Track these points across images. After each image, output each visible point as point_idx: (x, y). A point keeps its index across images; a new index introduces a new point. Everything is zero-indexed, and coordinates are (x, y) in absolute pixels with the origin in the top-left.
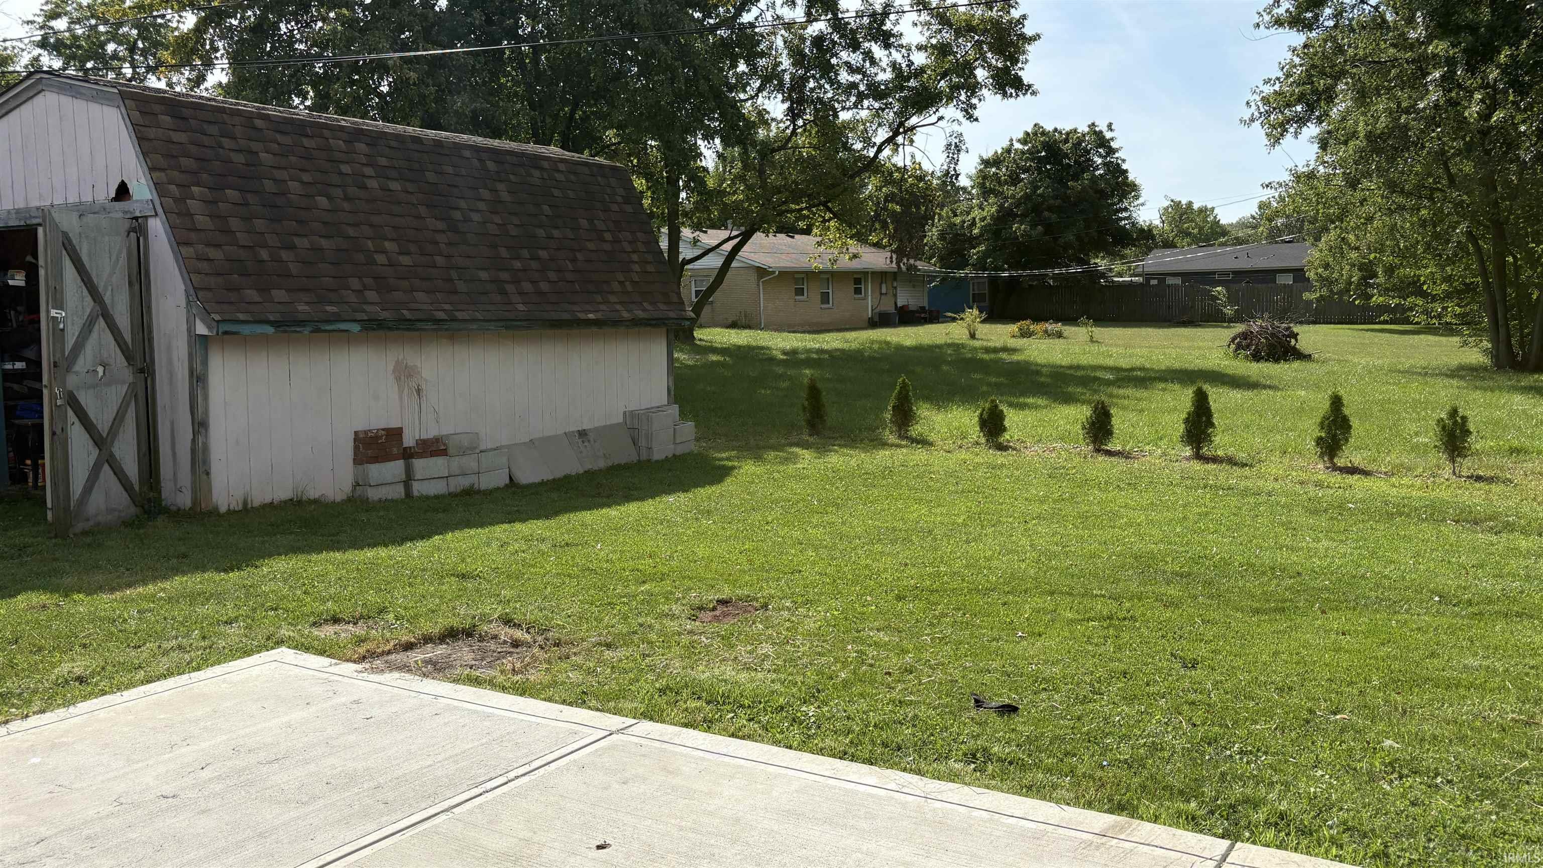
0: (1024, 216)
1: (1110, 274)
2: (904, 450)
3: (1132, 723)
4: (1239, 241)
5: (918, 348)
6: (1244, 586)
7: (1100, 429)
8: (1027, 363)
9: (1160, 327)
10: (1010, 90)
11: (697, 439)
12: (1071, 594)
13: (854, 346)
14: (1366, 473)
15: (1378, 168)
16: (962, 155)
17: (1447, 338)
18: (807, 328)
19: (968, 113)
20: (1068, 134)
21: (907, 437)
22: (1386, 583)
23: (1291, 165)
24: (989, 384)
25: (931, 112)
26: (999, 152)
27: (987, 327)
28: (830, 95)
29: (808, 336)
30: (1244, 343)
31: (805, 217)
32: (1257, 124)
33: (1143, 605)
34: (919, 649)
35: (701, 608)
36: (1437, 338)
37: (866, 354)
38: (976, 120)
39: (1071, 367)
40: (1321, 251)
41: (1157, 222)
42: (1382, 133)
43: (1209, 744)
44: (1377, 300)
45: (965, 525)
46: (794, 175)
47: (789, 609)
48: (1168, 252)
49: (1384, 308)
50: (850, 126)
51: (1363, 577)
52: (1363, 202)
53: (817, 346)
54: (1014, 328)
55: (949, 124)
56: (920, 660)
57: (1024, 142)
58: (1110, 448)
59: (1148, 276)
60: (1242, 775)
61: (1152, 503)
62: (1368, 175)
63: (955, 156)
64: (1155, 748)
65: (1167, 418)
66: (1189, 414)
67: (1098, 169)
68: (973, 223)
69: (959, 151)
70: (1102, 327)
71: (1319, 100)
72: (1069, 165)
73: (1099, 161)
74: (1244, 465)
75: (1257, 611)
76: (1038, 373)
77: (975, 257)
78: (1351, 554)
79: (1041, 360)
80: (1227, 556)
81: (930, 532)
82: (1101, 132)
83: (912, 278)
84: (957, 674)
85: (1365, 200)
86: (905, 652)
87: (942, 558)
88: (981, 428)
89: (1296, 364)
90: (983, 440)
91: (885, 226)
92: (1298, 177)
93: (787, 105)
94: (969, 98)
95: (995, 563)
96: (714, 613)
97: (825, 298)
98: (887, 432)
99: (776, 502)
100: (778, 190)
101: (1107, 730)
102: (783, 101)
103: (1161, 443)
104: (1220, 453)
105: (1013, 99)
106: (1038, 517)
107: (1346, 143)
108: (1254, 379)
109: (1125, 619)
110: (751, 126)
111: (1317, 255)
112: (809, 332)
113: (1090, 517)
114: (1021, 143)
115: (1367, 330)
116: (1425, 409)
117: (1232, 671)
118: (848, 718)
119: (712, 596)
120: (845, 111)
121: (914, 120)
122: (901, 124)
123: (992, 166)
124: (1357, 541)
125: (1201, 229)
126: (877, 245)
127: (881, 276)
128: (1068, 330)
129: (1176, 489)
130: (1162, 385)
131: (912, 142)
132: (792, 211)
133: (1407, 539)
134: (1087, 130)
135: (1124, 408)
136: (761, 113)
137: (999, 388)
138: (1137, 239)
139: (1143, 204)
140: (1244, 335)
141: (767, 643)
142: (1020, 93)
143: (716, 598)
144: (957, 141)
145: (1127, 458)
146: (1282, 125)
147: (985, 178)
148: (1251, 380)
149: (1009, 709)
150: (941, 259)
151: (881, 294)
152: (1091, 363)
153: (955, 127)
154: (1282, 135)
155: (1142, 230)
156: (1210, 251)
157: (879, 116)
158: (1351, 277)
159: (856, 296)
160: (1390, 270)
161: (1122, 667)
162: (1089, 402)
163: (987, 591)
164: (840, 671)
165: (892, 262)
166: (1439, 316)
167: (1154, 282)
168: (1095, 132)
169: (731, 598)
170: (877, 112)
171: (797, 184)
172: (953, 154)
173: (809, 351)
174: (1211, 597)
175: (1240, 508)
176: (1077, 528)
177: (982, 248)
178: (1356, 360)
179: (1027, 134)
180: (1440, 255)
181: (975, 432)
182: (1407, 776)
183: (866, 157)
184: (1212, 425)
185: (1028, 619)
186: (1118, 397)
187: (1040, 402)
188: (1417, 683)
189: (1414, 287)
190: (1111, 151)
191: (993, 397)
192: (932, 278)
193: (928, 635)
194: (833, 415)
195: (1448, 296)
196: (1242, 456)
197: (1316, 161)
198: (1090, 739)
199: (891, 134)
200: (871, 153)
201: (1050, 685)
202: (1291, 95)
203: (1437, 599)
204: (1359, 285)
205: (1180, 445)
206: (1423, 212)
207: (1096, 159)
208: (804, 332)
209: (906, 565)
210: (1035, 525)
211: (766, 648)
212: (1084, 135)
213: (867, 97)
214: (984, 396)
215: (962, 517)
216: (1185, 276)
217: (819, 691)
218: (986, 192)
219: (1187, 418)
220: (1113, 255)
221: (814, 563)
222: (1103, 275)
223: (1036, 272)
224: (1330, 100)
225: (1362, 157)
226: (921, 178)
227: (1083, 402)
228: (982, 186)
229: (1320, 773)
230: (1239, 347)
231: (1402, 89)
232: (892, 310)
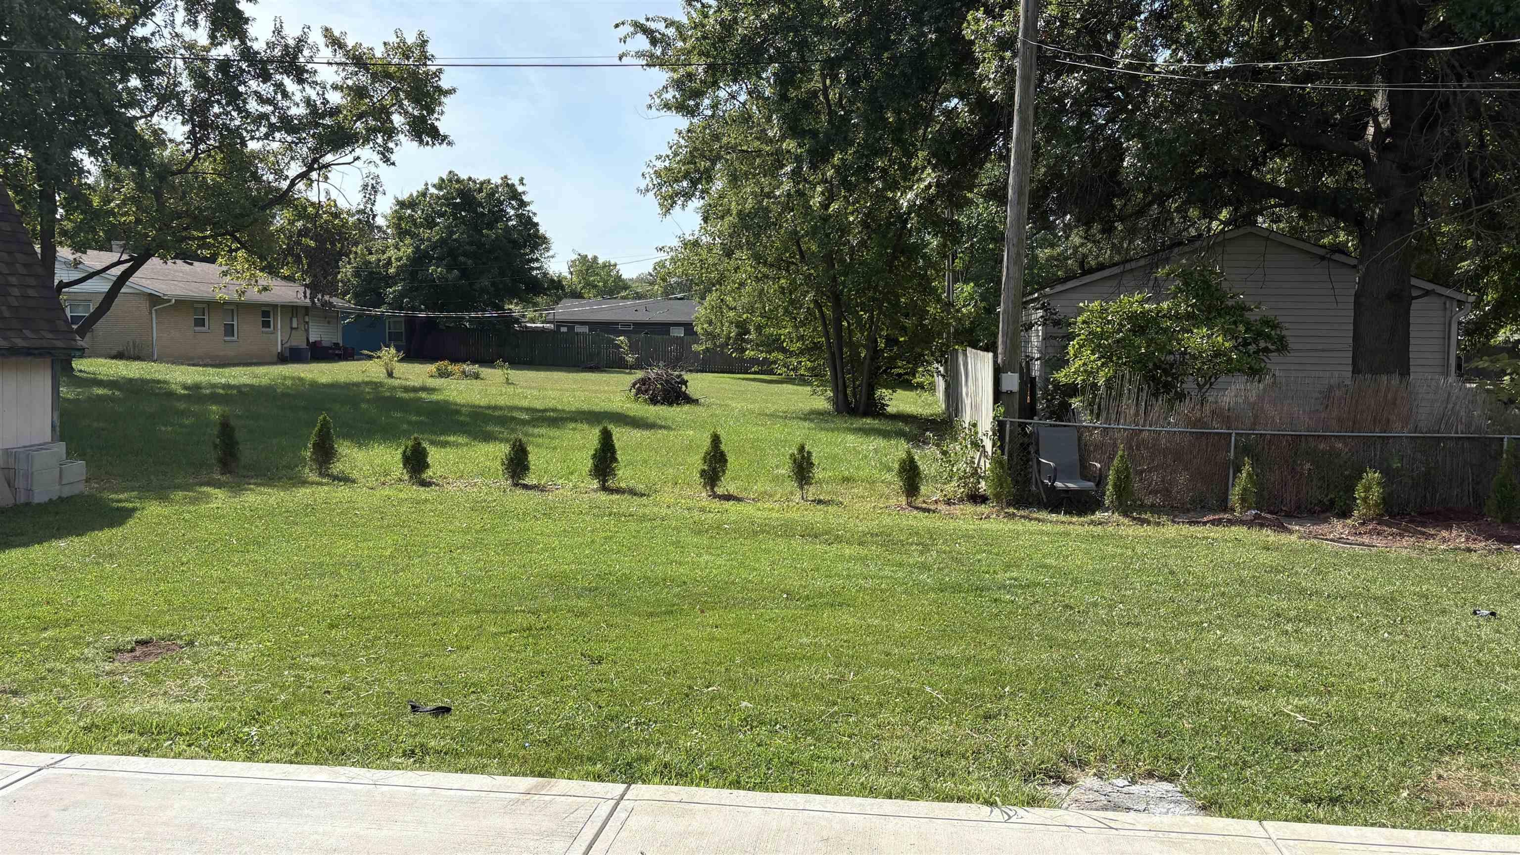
0: (440, 259)
1: (523, 320)
2: (326, 488)
3: (548, 711)
4: (639, 296)
5: (333, 386)
6: (642, 595)
7: (518, 465)
8: (446, 402)
9: (569, 372)
10: (426, 139)
11: (87, 480)
12: (494, 612)
13: (265, 381)
14: (738, 499)
15: (747, 242)
16: (379, 197)
17: (802, 388)
18: (209, 361)
19: (385, 156)
20: (482, 184)
21: (328, 475)
22: (750, 586)
23: (680, 233)
24: (410, 423)
25: (347, 152)
26: (415, 194)
27: (405, 366)
28: (237, 122)
29: (211, 370)
30: (643, 388)
31: (208, 246)
32: (651, 194)
33: (557, 617)
34: (355, 669)
35: (118, 650)
36: (795, 387)
37: (279, 391)
38: (393, 164)
39: (489, 407)
40: (706, 308)
41: (566, 273)
42: (750, 212)
43: (612, 720)
44: (749, 354)
45: (392, 557)
46: (195, 200)
47: (218, 644)
48: (576, 302)
49: (754, 361)
50: (261, 156)
51: (733, 583)
52: (737, 269)
53: (223, 381)
54: (432, 368)
55: (366, 165)
56: (357, 678)
57: (439, 187)
58: (527, 481)
59: (559, 324)
60: (637, 740)
61: (565, 530)
62: (740, 247)
63: (372, 197)
64: (568, 728)
65: (578, 454)
66: (596, 450)
67: (512, 220)
68: (389, 263)
69: (376, 192)
70: (518, 369)
71: (701, 178)
72: (483, 214)
73: (512, 212)
74: (642, 495)
75: (651, 615)
76: (458, 412)
77: (391, 296)
78: (725, 565)
79: (460, 400)
80: (628, 572)
81: (358, 565)
82: (513, 185)
83: (327, 314)
84: (393, 687)
85: (738, 268)
86: (342, 672)
87: (371, 587)
88: (404, 465)
89: (686, 408)
90: (406, 477)
91: (298, 260)
92: (685, 244)
93: (188, 128)
94: (386, 142)
95: (423, 589)
96: (133, 654)
97: (229, 330)
98: (307, 470)
99: (191, 542)
100: (179, 216)
101: (528, 719)
102: (183, 123)
103: (572, 477)
104: (623, 485)
105: (429, 147)
106: (463, 547)
107: (722, 218)
108: (651, 420)
109: (542, 629)
110: (147, 146)
111: (703, 312)
112: (213, 366)
113: (510, 544)
114: (437, 189)
115: (744, 379)
116: (784, 447)
117: (630, 663)
118: (291, 734)
119: (130, 638)
120: (256, 141)
121: (329, 158)
122: (315, 160)
123: (408, 208)
124: (730, 555)
125: (605, 282)
126: (289, 279)
127: (292, 310)
128: (485, 371)
129: (585, 517)
130: (573, 425)
131: (326, 178)
132: (194, 238)
133: (767, 551)
134: (500, 182)
135: (539, 446)
136: (157, 133)
137: (420, 427)
138: (548, 289)
139: (553, 257)
140: (643, 381)
141: (198, 676)
142: (436, 142)
143: (134, 639)
144: (374, 182)
145: (542, 491)
146: (671, 197)
147: (400, 219)
148: (649, 421)
149: (445, 710)
150: (356, 295)
151: (292, 328)
152: (508, 404)
153: (372, 168)
154: (672, 206)
155: (552, 280)
156: (613, 304)
157: (291, 150)
158: (730, 332)
159: (264, 329)
160: (759, 328)
161: (540, 667)
162: (507, 441)
163: (417, 615)
164: (278, 694)
165: (305, 297)
166: (795, 369)
167: (564, 329)
168: (508, 185)
169: (151, 638)
170: (290, 145)
171: (201, 211)
172: (370, 194)
173: (214, 386)
174: (614, 606)
175: (638, 532)
176: (499, 554)
177: (399, 287)
178: (734, 405)
179: (442, 180)
180: (795, 318)
181: (398, 469)
182: (757, 727)
183: (278, 189)
184: (616, 460)
185: (456, 636)
186: (533, 435)
187: (461, 440)
188: (767, 658)
189: (775, 344)
190: (523, 204)
191: (416, 435)
192: (347, 315)
193: (363, 656)
194: (246, 453)
195: (802, 352)
196: (641, 487)
197: (700, 231)
198: (516, 727)
199: (304, 169)
200: (285, 185)
201: (478, 688)
202: (679, 172)
203: (785, 596)
204: (736, 339)
205: (588, 479)
206: (783, 281)
207: (509, 210)
208: (205, 365)
209: (336, 596)
210: (460, 554)
211: (199, 681)
212: (497, 187)
213: (279, 130)
214: (406, 434)
215: (389, 550)
216: (594, 325)
217: (259, 714)
218: (402, 233)
219: (594, 455)
220: (525, 301)
221: (239, 600)
222: (517, 321)
223: (453, 314)
224: (710, 179)
225: (735, 233)
226: (336, 215)
227: (501, 441)
228: (398, 226)
229: (695, 731)
230: (639, 391)
231: (765, 176)
232: (304, 345)
